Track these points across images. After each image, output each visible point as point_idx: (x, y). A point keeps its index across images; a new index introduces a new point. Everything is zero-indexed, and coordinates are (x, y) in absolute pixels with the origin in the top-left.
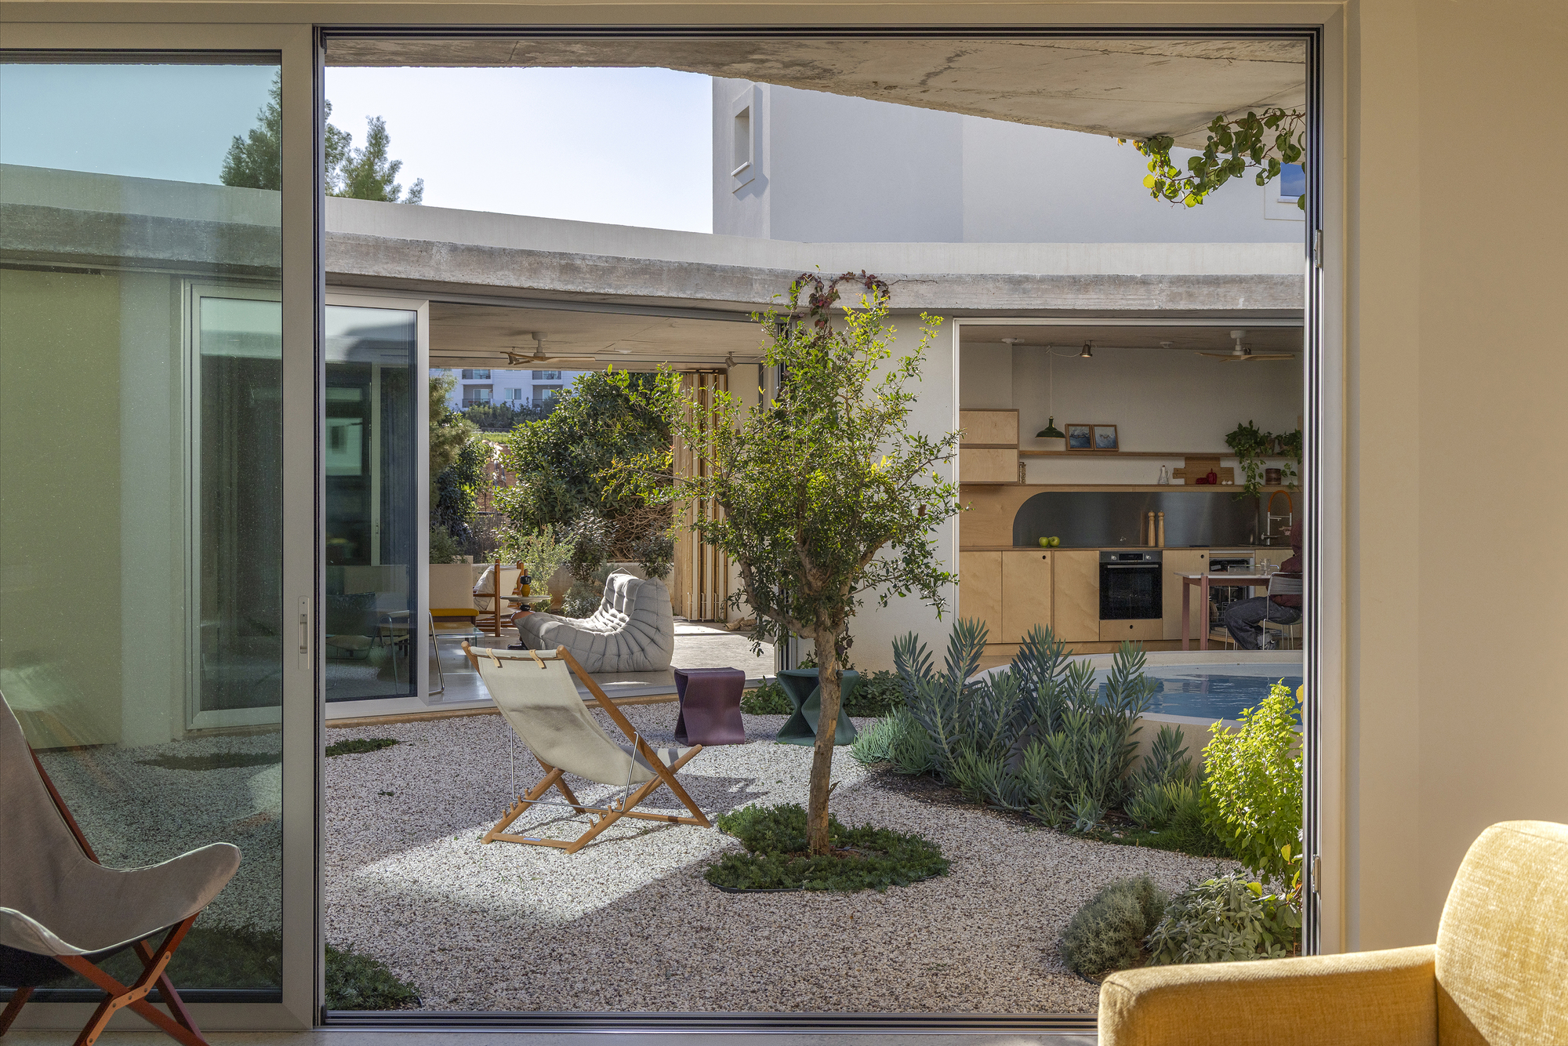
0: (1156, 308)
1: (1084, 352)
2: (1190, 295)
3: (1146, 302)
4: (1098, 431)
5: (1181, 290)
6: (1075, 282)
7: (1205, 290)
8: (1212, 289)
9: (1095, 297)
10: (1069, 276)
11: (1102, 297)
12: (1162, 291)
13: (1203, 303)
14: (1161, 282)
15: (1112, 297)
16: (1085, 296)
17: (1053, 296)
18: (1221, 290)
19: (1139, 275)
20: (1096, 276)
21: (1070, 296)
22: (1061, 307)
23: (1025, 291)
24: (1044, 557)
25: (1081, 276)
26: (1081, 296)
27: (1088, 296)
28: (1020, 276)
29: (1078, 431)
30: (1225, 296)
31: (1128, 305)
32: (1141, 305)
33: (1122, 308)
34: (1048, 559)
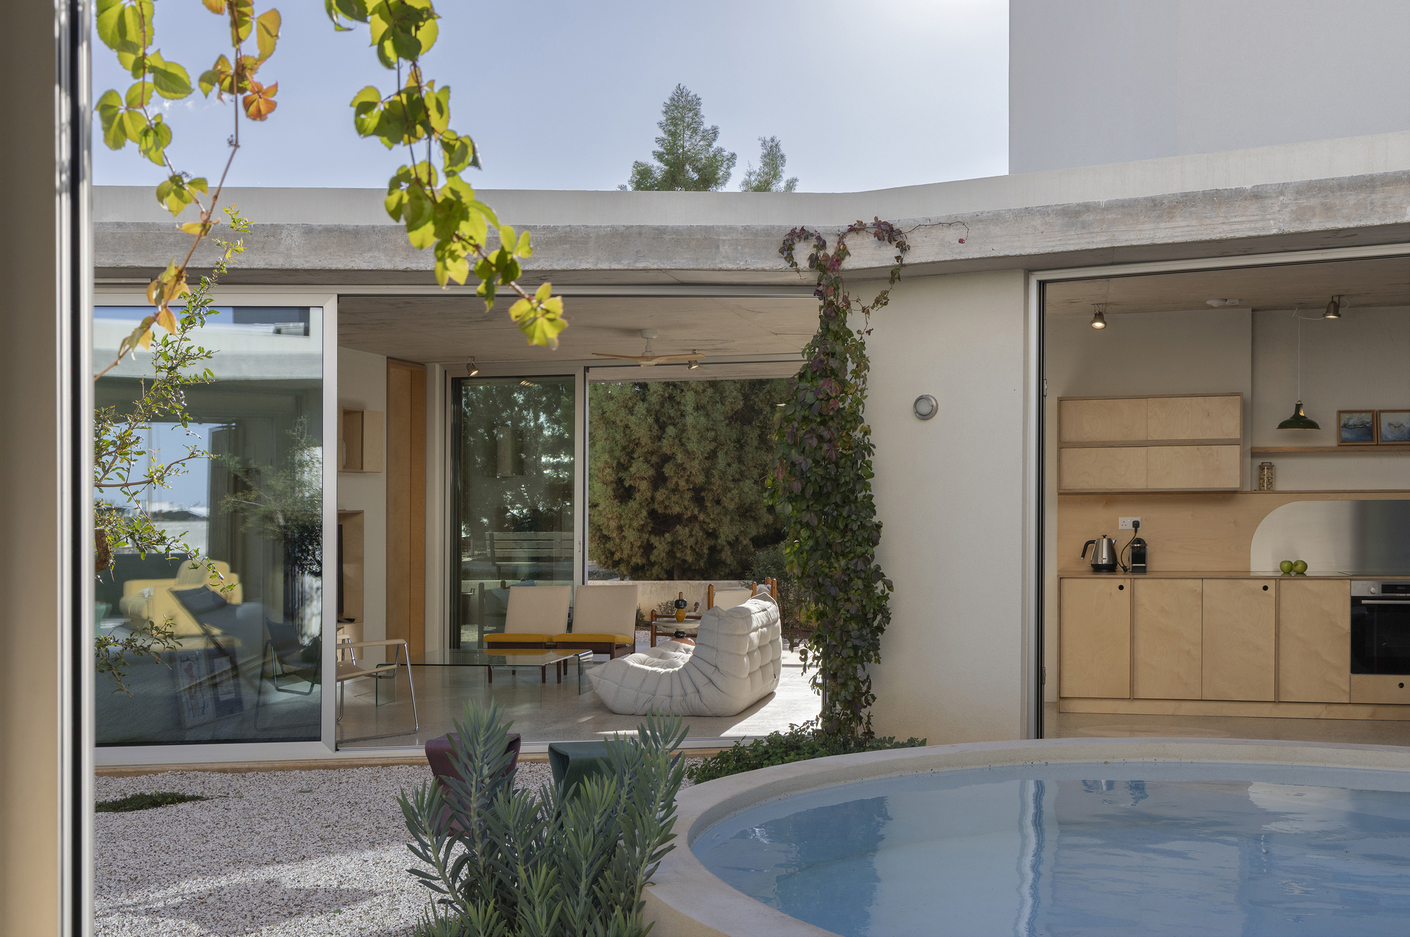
0: (1274, 231)
1: (1328, 312)
2: (1328, 209)
3: (1259, 225)
4: (1385, 419)
5: (1314, 202)
6: (1155, 205)
7: (1352, 199)
8: (1362, 196)
9: (1184, 223)
10: (1146, 199)
11: (1194, 223)
12: (1284, 206)
13: (1348, 218)
14: (1282, 193)
15: (1208, 222)
16: (1168, 225)
17: (1123, 228)
18: (1377, 197)
19: (1249, 187)
20: (1186, 195)
21: (1147, 226)
22: (1135, 243)
23: (1084, 226)
24: (1265, 588)
25: (1164, 197)
26: (1162, 225)
27: (1173, 224)
28: (1078, 205)
29: (1354, 420)
30: (1384, 205)
31: (1233, 231)
32: (1251, 229)
33: (1224, 236)
34: (1271, 591)
